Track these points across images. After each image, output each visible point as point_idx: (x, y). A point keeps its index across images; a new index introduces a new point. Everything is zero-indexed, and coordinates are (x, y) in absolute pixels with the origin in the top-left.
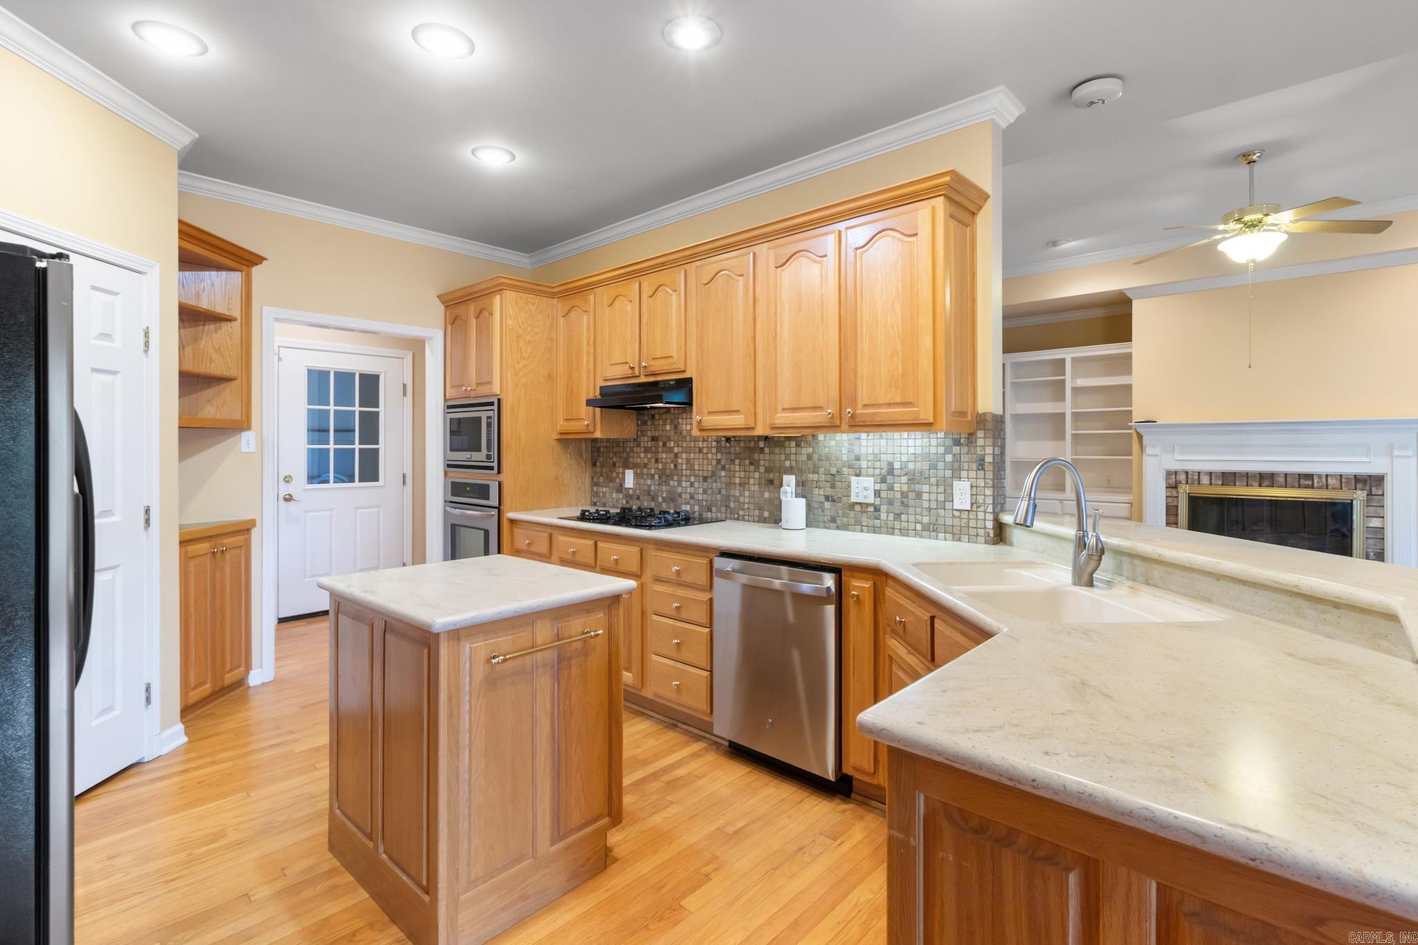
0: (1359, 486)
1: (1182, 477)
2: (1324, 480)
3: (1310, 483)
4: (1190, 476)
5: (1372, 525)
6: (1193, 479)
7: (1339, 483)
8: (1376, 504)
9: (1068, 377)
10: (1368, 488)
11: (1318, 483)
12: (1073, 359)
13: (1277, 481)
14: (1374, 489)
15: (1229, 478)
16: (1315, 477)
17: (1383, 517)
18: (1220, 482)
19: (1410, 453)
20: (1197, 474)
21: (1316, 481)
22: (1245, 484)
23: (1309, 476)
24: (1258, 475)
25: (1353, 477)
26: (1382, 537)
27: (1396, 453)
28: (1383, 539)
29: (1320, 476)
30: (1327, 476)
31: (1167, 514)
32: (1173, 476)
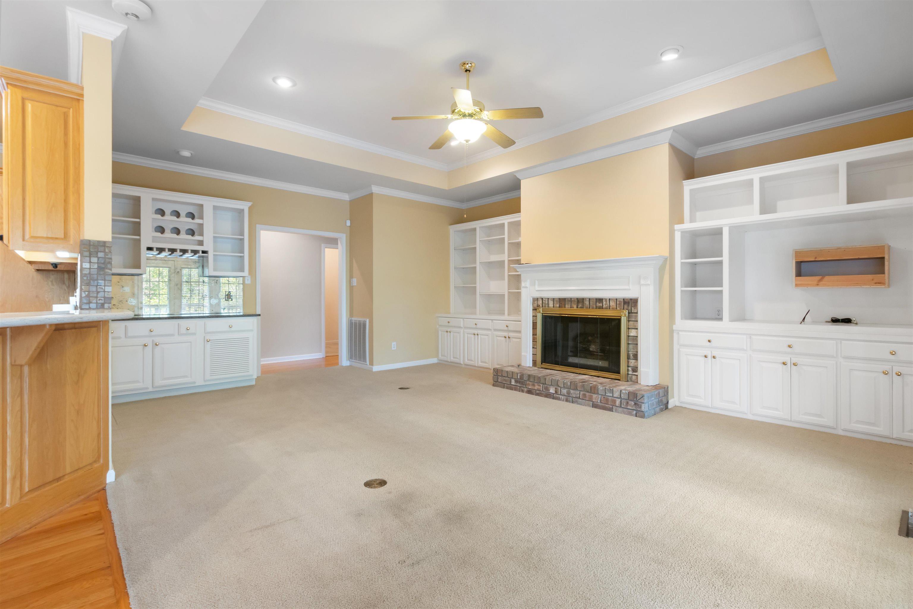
0: (626, 306)
1: (540, 302)
2: (608, 302)
3: (601, 305)
4: (544, 302)
5: (631, 334)
6: (545, 303)
7: (615, 304)
8: (634, 320)
9: (506, 236)
10: (630, 308)
11: (605, 305)
12: (509, 223)
13: (585, 304)
14: (633, 308)
15: (562, 301)
16: (604, 301)
17: (637, 329)
18: (558, 306)
19: (649, 282)
20: (547, 300)
21: (604, 303)
22: (570, 306)
23: (600, 300)
24: (576, 300)
25: (622, 300)
26: (636, 343)
27: (642, 282)
28: (637, 344)
29: (606, 299)
30: (609, 299)
31: (533, 329)
32: (536, 302)
